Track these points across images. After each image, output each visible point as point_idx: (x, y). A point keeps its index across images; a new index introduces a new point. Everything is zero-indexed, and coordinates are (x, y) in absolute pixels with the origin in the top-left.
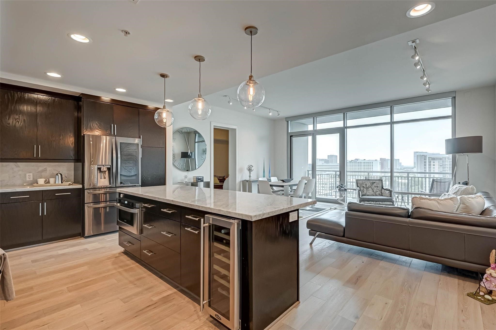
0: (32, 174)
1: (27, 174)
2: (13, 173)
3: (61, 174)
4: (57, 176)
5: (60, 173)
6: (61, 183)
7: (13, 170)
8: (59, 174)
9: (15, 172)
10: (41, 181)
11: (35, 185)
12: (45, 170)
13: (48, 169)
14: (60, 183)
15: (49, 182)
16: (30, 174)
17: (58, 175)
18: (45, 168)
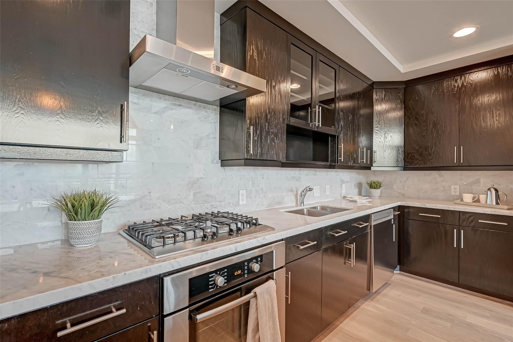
0: (458, 186)
1: (452, 186)
2: (436, 184)
3: (496, 190)
4: (489, 192)
5: (494, 188)
6: (496, 204)
7: (436, 180)
8: (492, 189)
9: (438, 183)
10: (468, 198)
11: (458, 201)
12: (478, 181)
13: (482, 180)
14: (494, 203)
15: (478, 201)
16: (456, 186)
17: (491, 191)
18: (477, 179)
